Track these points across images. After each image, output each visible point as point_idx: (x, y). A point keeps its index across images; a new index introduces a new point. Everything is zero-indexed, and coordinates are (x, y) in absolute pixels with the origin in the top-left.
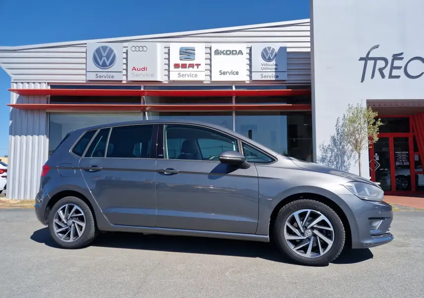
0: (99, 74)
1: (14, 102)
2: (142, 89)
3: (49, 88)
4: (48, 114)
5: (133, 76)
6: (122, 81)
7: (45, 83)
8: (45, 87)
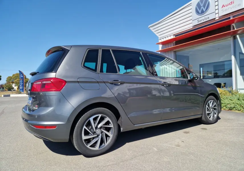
0: (200, 19)
1: (160, 49)
2: (231, 19)
3: (174, 37)
4: (175, 52)
5: (223, 12)
6: (215, 19)
7: (172, 35)
8: (172, 37)
